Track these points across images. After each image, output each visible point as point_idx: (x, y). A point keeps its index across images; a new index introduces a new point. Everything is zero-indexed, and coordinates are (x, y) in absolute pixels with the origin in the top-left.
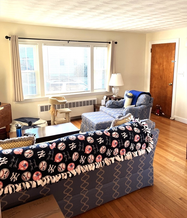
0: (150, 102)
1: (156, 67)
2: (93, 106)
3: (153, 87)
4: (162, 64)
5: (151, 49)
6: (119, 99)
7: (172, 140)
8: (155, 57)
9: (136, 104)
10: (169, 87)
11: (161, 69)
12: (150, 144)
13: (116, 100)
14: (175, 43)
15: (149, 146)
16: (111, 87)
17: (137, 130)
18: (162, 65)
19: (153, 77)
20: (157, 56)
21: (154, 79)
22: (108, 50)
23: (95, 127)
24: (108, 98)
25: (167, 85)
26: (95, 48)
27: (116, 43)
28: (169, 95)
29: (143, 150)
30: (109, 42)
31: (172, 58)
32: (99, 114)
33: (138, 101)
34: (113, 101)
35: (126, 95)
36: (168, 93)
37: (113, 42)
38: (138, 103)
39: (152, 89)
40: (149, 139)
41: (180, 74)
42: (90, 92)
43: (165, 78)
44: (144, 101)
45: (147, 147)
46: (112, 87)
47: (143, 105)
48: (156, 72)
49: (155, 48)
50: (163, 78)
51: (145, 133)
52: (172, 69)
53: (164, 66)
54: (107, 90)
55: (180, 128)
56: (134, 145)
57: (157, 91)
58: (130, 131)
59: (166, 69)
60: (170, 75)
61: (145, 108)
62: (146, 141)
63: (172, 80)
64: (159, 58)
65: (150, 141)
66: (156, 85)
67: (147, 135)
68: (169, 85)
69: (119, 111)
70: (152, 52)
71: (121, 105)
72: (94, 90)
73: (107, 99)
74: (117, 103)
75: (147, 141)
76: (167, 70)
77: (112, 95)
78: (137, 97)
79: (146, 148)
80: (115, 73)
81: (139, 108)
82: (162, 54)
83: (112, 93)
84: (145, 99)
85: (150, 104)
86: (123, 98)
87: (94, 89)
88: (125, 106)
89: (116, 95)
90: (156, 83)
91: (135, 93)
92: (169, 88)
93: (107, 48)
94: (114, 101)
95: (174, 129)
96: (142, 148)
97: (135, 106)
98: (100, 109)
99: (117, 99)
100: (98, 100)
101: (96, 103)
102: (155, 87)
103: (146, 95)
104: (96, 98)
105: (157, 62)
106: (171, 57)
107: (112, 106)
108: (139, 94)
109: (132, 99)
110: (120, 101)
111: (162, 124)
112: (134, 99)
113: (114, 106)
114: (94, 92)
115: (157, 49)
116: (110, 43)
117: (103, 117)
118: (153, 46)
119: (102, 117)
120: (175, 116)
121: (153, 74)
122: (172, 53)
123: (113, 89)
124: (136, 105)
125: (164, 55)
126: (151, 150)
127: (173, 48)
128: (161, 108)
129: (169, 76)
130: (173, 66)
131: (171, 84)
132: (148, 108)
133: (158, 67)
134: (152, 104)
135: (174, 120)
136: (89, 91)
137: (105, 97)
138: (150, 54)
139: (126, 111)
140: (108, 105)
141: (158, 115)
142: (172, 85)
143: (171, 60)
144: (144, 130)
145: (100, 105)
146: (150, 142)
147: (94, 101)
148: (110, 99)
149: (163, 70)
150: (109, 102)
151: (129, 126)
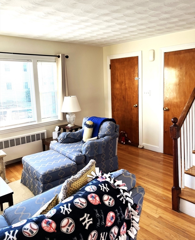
0: (116, 132)
1: (118, 86)
2: (40, 141)
3: (115, 110)
4: (124, 82)
5: (110, 65)
6: (76, 130)
7: (148, 179)
8: (115, 74)
9: (98, 135)
10: (134, 109)
11: (123, 89)
12: (133, 221)
13: (71, 131)
14: (138, 57)
15: (133, 226)
16: (64, 115)
17: (108, 201)
18: (124, 84)
19: (114, 98)
20: (118, 73)
21: (115, 101)
22: (57, 66)
23: (41, 179)
24: (62, 129)
25: (131, 107)
26: (39, 64)
27: (67, 57)
28: (134, 119)
29: (122, 236)
30: (58, 55)
31: (135, 75)
32: (48, 156)
33: (100, 131)
34: (68, 133)
35: (85, 124)
36: (133, 117)
37: (63, 55)
38: (100, 133)
39: (115, 113)
40: (131, 213)
41: (146, 93)
42: (36, 123)
43: (128, 99)
44: (109, 130)
45: (128, 228)
46: (67, 113)
47: (107, 135)
48: (118, 92)
49: (114, 63)
50: (127, 98)
51: (124, 203)
52: (136, 87)
53: (127, 84)
54: (60, 118)
55: (152, 160)
56: (107, 233)
57: (120, 115)
58: (97, 207)
59: (129, 88)
60: (134, 95)
61: (110, 140)
62: (126, 217)
63: (137, 101)
64: (120, 76)
65: (134, 217)
66: (119, 108)
67: (127, 206)
68: (134, 107)
69: (76, 148)
70: (111, 68)
71: (79, 137)
72: (42, 120)
73: (59, 130)
74: (74, 135)
75: (128, 217)
76: (131, 89)
77: (67, 125)
78: (99, 125)
79: (128, 231)
80: (69, 95)
81: (103, 140)
82: (123, 71)
83: (67, 121)
84: (109, 128)
85: (116, 133)
86: (81, 128)
87: (42, 118)
88: (84, 139)
89: (72, 123)
90: (118, 106)
91: (96, 121)
92: (134, 111)
93: (55, 64)
94: (70, 132)
95: (146, 161)
96: (121, 234)
97: (98, 139)
98: (50, 146)
99: (74, 129)
100: (47, 132)
101: (46, 137)
102: (118, 110)
103: (110, 122)
104: (46, 131)
105: (118, 81)
106: (134, 73)
107: (67, 141)
108: (101, 121)
109: (92, 129)
110: (77, 132)
111: (131, 156)
112: (95, 128)
113: (69, 140)
114: (42, 122)
115: (118, 66)
116: (59, 57)
117: (54, 159)
118: (112, 61)
119: (52, 161)
120: (143, 143)
121: (114, 95)
122: (134, 68)
123: (67, 116)
124: (98, 137)
125: (126, 72)
126: (135, 232)
127: (136, 63)
128: (126, 135)
129: (133, 97)
130: (137, 84)
131: (137, 105)
132: (114, 138)
133: (120, 86)
134: (118, 134)
135: (143, 148)
136: (35, 121)
137: (57, 128)
138: (109, 71)
139: (85, 147)
140: (62, 139)
141: (124, 143)
142: (137, 107)
143: (134, 77)
144: (120, 197)
145: (51, 139)
146: (133, 219)
147: (43, 134)
148: (65, 131)
149: (126, 89)
150: (62, 135)
151: (93, 195)
